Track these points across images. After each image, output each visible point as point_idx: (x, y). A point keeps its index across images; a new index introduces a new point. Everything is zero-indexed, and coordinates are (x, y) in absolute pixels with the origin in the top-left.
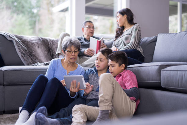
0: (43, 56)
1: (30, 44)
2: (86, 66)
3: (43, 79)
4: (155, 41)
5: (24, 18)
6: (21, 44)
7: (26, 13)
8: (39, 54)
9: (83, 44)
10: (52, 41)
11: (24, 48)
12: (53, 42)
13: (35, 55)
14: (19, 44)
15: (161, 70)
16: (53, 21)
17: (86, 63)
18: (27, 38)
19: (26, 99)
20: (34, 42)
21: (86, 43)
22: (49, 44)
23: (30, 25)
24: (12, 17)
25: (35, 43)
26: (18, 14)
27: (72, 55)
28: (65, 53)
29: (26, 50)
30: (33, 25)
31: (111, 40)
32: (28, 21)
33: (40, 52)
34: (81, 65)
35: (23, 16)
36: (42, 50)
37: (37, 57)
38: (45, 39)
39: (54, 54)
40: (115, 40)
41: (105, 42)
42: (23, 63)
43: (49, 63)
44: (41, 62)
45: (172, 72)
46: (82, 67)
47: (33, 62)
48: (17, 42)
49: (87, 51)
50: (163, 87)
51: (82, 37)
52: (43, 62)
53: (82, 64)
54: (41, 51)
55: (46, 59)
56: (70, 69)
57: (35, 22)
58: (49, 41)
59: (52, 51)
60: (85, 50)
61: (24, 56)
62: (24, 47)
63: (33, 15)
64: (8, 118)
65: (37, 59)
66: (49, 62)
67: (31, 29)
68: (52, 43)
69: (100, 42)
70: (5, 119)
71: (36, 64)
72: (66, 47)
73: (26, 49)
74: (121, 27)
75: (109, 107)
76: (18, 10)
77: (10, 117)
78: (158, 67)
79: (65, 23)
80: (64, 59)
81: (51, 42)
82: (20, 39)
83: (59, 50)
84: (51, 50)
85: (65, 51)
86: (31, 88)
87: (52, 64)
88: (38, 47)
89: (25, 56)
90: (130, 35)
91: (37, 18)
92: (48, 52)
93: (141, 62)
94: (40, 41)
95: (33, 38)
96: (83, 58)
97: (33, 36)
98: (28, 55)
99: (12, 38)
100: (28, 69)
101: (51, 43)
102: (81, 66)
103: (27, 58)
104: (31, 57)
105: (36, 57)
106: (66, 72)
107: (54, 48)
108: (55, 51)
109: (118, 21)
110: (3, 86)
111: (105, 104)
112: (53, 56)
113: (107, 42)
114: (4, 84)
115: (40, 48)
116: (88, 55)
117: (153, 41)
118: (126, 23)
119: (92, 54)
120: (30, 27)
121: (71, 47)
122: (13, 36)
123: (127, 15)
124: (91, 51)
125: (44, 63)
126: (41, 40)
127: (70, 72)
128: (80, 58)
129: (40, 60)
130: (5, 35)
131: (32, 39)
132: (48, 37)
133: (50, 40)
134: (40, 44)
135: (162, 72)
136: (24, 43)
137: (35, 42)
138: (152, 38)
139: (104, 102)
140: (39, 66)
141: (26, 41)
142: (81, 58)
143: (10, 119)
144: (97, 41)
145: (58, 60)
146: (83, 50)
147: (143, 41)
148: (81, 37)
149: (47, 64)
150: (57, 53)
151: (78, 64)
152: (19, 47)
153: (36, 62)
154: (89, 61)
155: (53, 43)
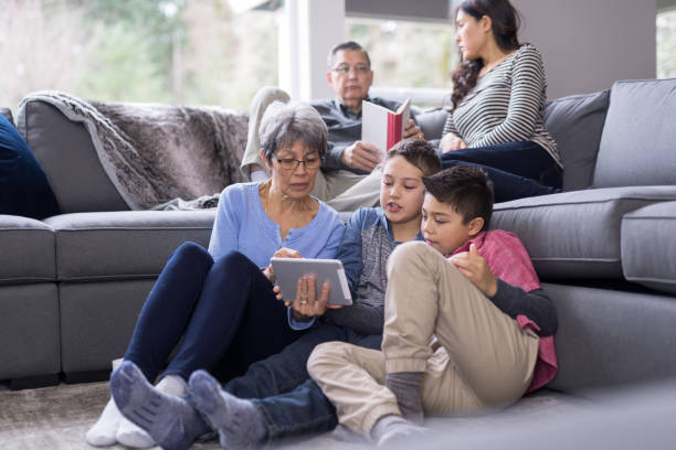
0: (195, 174)
1: (148, 131)
2: (350, 207)
3: (196, 259)
4: (601, 109)
5: (130, 38)
6: (116, 134)
7: (139, 18)
8: (180, 167)
9: (336, 126)
10: (227, 119)
11: (127, 147)
12: (231, 123)
13: (166, 172)
14: (110, 134)
15: (621, 218)
16: (233, 45)
17: (350, 194)
18: (138, 110)
19: (135, 331)
20: (160, 124)
21: (346, 122)
22: (214, 132)
23: (155, 60)
24: (89, 35)
25: (166, 131)
26: (109, 23)
27: (297, 175)
28: (271, 164)
29: (133, 156)
30: (164, 58)
31: (440, 109)
32: (144, 45)
33: (184, 160)
34: (330, 205)
35: (126, 30)
36: (189, 154)
37: (174, 178)
38: (201, 112)
39: (234, 164)
40: (450, 108)
41: (418, 118)
42: (125, 203)
43: (217, 200)
44: (188, 197)
45: (661, 222)
46: (335, 213)
47: (162, 198)
48: (99, 126)
49: (354, 151)
50: (628, 278)
51: (334, 102)
52: (196, 198)
53: (334, 200)
54: (186, 156)
55: (204, 185)
56: (290, 221)
57: (170, 50)
58: (214, 121)
59: (228, 155)
60: (347, 150)
61: (126, 175)
62: (124, 142)
63: (162, 26)
64: (76, 396)
65: (175, 185)
66: (215, 196)
67: (156, 74)
68: (225, 128)
69: (399, 118)
70: (63, 400)
71: (169, 204)
72: (275, 144)
73: (135, 151)
74: (472, 62)
75: (417, 361)
76: (110, 9)
77: (83, 394)
78: (608, 207)
79: (276, 50)
80: (270, 183)
81: (223, 124)
82: (113, 114)
83: (250, 154)
84: (222, 153)
85: (269, 157)
86: (153, 289)
87: (227, 205)
88: (177, 142)
89: (130, 178)
90: (503, 86)
91: (178, 34)
92: (214, 160)
93: (551, 188)
94: (183, 120)
95: (159, 109)
96: (337, 178)
97: (158, 105)
98: (142, 174)
99: (83, 114)
100: (141, 224)
101: (221, 128)
102: (330, 209)
103: (139, 184)
104: (154, 181)
105: (172, 180)
106: (278, 231)
107: (234, 144)
108: (238, 156)
109: (459, 41)
110: (53, 286)
111: (403, 352)
112: (230, 174)
113: (425, 116)
114: (59, 278)
115: (182, 146)
116: (358, 165)
117: (595, 108)
118: (492, 44)
119: (370, 164)
120: (151, 69)
121: (291, 145)
122: (84, 106)
123: (491, 16)
124: (368, 151)
125: (200, 199)
126: (187, 117)
127: (291, 230)
128: (328, 180)
129: (185, 189)
130: (58, 102)
131: (155, 114)
132: (211, 104)
133: (221, 116)
134: (183, 132)
135: (624, 223)
136: (126, 132)
137: (165, 126)
138: (589, 99)
139: (401, 344)
140: (182, 211)
141: (131, 123)
142: (333, 180)
143: (81, 401)
144: (389, 114)
145: (246, 189)
146: (338, 148)
147: (556, 109)
148: (328, 101)
149: (209, 204)
150: (245, 162)
151: (320, 202)
152: (107, 146)
153: (169, 198)
154: (359, 189)
155: (229, 127)
